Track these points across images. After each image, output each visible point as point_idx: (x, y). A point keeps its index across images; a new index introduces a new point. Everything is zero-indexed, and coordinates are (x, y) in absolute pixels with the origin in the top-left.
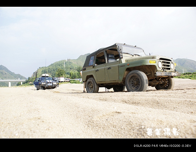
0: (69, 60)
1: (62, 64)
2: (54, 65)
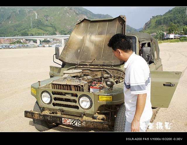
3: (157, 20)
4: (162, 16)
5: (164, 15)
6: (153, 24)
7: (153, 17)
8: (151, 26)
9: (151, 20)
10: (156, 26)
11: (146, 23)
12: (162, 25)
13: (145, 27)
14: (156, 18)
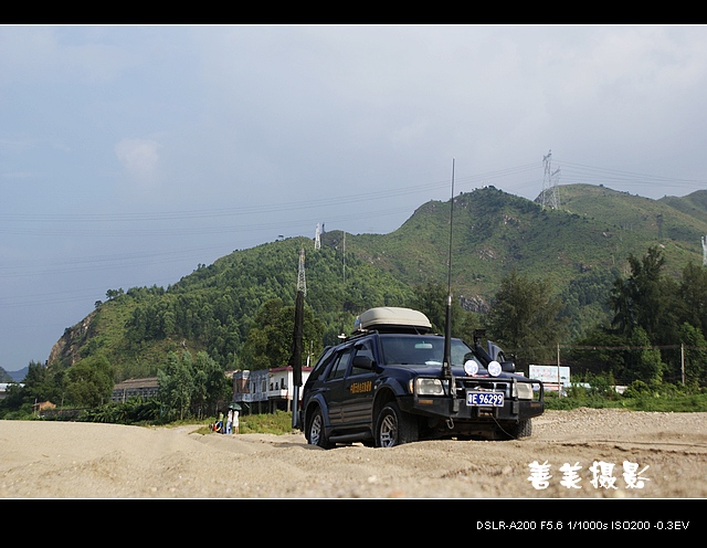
0: (332, 238)
1: (279, 268)
2: (220, 275)
3: (136, 314)
4: (161, 292)
5: (172, 289)
6: (114, 334)
7: (110, 293)
8: (101, 344)
9: (98, 310)
10: (135, 346)
11: (68, 331)
12: (170, 341)
13: (63, 353)
14: (131, 302)
